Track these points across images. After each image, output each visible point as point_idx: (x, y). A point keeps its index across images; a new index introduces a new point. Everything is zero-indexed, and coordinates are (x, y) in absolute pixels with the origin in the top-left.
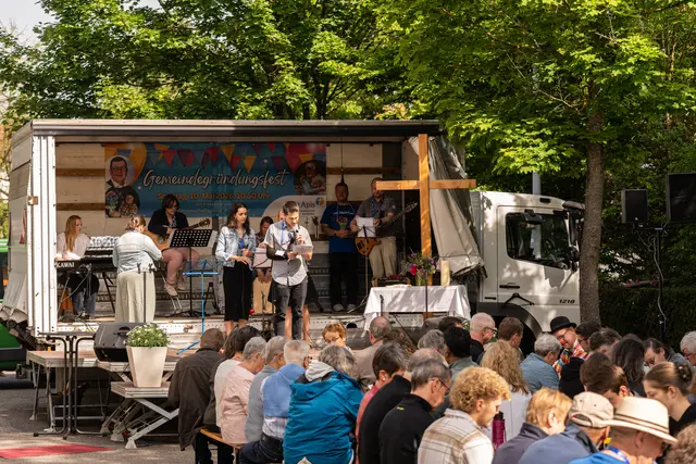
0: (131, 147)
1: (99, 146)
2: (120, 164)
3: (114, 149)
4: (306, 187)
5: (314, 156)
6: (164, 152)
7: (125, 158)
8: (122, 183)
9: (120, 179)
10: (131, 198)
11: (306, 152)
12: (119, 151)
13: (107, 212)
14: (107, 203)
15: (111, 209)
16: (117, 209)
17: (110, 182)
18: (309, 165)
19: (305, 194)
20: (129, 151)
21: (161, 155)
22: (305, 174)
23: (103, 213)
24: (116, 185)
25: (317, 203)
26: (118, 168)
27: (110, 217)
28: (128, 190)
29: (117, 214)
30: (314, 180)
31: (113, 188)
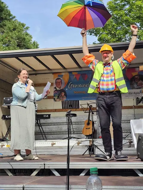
0: (63, 74)
1: (51, 74)
2: (59, 81)
3: (57, 75)
4: (135, 86)
5: (138, 73)
6: (76, 75)
7: (61, 78)
8: (60, 88)
9: (59, 86)
10: (63, 94)
11: (135, 71)
12: (59, 76)
13: (54, 99)
14: (54, 96)
15: (56, 98)
16: (58, 98)
17: (55, 88)
18: (136, 77)
19: (135, 89)
20: (62, 76)
21: (75, 76)
22: (135, 81)
23: (53, 100)
24: (58, 89)
25: (141, 92)
26: (58, 82)
27: (55, 101)
28: (63, 91)
29: (58, 100)
30: (139, 83)
31: (56, 90)
